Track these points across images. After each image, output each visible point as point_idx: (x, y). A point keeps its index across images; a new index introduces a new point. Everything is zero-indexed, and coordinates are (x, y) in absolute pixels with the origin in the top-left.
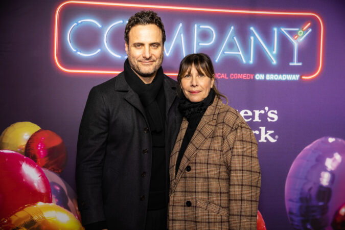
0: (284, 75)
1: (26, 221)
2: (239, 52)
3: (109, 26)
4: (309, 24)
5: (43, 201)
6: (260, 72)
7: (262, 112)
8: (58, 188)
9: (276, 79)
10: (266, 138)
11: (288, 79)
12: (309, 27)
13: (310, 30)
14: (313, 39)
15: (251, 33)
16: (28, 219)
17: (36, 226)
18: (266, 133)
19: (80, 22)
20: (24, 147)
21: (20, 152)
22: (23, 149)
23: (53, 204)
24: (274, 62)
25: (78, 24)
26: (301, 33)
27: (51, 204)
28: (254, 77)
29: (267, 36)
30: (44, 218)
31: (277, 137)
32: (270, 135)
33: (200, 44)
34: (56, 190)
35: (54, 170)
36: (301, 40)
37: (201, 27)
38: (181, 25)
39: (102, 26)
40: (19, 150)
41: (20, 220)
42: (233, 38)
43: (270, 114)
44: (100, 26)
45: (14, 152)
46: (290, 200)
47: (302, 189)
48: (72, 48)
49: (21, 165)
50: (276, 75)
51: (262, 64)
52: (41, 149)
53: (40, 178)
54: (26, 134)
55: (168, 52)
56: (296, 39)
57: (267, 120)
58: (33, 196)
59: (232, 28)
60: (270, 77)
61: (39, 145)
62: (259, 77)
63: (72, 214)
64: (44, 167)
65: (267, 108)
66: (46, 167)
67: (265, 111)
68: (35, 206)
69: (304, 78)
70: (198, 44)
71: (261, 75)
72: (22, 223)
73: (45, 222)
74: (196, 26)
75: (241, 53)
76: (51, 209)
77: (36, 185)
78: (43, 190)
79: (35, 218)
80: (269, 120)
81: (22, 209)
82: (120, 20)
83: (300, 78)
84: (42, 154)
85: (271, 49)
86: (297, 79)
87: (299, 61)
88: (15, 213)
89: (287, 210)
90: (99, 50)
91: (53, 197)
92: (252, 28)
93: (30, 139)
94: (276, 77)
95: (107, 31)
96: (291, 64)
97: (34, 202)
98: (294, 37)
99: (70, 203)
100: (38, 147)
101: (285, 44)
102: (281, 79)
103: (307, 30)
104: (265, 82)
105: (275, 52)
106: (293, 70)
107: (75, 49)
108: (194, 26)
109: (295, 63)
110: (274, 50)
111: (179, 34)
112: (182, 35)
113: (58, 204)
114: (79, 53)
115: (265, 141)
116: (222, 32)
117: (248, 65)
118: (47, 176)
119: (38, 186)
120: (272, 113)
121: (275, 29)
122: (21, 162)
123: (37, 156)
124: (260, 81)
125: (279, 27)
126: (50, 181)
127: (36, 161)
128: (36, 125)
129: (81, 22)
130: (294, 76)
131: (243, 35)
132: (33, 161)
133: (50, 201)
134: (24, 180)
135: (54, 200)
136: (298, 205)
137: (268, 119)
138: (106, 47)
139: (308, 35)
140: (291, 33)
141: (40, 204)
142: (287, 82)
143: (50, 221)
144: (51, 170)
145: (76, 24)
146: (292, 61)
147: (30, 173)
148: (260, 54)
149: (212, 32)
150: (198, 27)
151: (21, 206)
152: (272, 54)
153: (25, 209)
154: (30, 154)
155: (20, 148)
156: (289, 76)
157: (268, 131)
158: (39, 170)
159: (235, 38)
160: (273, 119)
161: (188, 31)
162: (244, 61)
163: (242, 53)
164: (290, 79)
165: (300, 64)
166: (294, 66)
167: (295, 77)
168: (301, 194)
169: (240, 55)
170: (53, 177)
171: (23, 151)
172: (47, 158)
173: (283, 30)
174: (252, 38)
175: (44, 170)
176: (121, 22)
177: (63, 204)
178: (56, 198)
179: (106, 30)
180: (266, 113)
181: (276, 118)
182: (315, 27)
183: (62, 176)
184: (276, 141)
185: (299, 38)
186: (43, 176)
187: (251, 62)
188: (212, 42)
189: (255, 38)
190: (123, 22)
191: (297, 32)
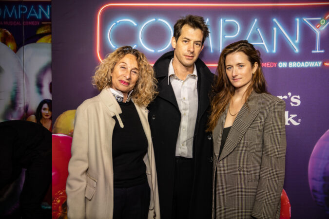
0: (306, 63)
2: (263, 42)
3: (144, 24)
6: (283, 61)
7: (286, 97)
10: (289, 122)
11: (310, 66)
15: (274, 24)
18: (289, 117)
19: (118, 22)
24: (297, 51)
25: (117, 23)
26: (323, 22)
28: (277, 65)
29: (290, 27)
31: (300, 120)
32: (293, 118)
33: (226, 37)
36: (323, 28)
37: (226, 21)
38: (208, 20)
39: (138, 25)
40: (70, 134)
42: (257, 30)
43: (293, 99)
44: (135, 24)
45: (66, 136)
46: (313, 179)
47: (325, 169)
48: (112, 45)
50: (299, 63)
51: (285, 53)
56: (318, 28)
57: (290, 105)
59: (256, 20)
60: (292, 65)
62: (282, 65)
65: (290, 94)
67: (288, 96)
69: (326, 64)
70: (224, 36)
71: (284, 63)
74: (221, 20)
75: (264, 43)
80: (292, 105)
82: (153, 18)
83: (323, 64)
85: (294, 39)
86: (320, 65)
87: (321, 49)
89: (311, 188)
90: (135, 46)
92: (275, 20)
94: (299, 65)
96: (313, 52)
98: (316, 26)
101: (307, 33)
102: (304, 66)
104: (287, 69)
105: (297, 41)
106: (316, 58)
107: (114, 46)
108: (220, 20)
109: (318, 51)
110: (296, 39)
115: (289, 124)
116: (246, 25)
117: (271, 54)
120: (295, 98)
121: (298, 20)
124: (283, 69)
125: (301, 17)
129: (120, 22)
130: (316, 63)
131: (267, 27)
136: (322, 183)
137: (291, 103)
138: (142, 43)
142: (309, 68)
145: (115, 24)
146: (314, 48)
148: (283, 43)
149: (237, 25)
150: (224, 21)
152: (295, 44)
155: (70, 132)
156: (312, 63)
157: (291, 115)
159: (258, 30)
160: (296, 103)
161: (214, 26)
162: (268, 51)
163: (266, 43)
164: (313, 66)
165: (322, 51)
166: (317, 53)
167: (318, 64)
168: (324, 173)
169: (263, 45)
173: (306, 20)
174: (275, 29)
176: (154, 20)
179: (141, 28)
180: (289, 99)
181: (299, 102)
184: (299, 124)
185: (321, 27)
187: (274, 51)
188: (237, 35)
189: (278, 28)
190: (156, 20)
191: (319, 21)
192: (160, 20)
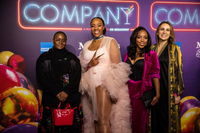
0: (122, 29)
1: (9, 94)
3: (43, 7)
4: (133, 6)
5: (17, 86)
6: (112, 28)
8: (23, 80)
9: (119, 30)
12: (133, 7)
13: (133, 9)
14: (135, 13)
15: (107, 10)
16: (11, 94)
17: (14, 97)
19: (29, 6)
20: (7, 62)
21: (5, 65)
22: (6, 63)
23: (21, 87)
24: (118, 23)
25: (29, 7)
26: (129, 10)
27: (20, 87)
28: (109, 30)
29: (115, 11)
30: (18, 93)
33: (85, 15)
34: (22, 81)
35: (21, 72)
36: (130, 13)
37: (85, 7)
38: (76, 7)
40: (5, 64)
41: (7, 94)
44: (39, 7)
45: (2, 65)
48: (26, 17)
49: (6, 71)
50: (119, 29)
51: (113, 24)
52: (15, 63)
53: (15, 76)
54: (7, 57)
55: (70, 19)
58: (12, 84)
59: (99, 8)
60: (116, 30)
61: (14, 61)
62: (111, 30)
63: (30, 91)
64: (16, 71)
66: (17, 71)
68: (13, 88)
69: (131, 30)
70: (84, 15)
72: (8, 95)
73: (18, 95)
74: (83, 7)
76: (20, 89)
77: (13, 79)
78: (16, 81)
79: (14, 93)
81: (8, 90)
82: (48, 5)
83: (130, 30)
84: (15, 65)
85: (117, 17)
87: (129, 23)
88: (4, 91)
90: (39, 19)
91: (21, 84)
92: (108, 8)
93: (9, 59)
95: (42, 10)
96: (125, 24)
97: (13, 86)
98: (126, 12)
99: (29, 86)
100: (13, 62)
101: (122, 15)
103: (132, 9)
104: (114, 32)
105: (118, 19)
106: (126, 27)
107: (28, 18)
109: (127, 23)
111: (75, 11)
112: (76, 11)
113: (23, 87)
114: (30, 20)
116: (94, 10)
118: (18, 75)
119: (14, 79)
121: (118, 8)
122: (6, 69)
123: (13, 66)
124: (112, 32)
125: (120, 7)
126: (19, 77)
127: (12, 69)
128: (12, 53)
131: (104, 11)
132: (11, 69)
133: (20, 86)
134: (8, 77)
135: (22, 85)
138: (42, 17)
139: (132, 11)
140: (125, 10)
141: (16, 87)
142: (123, 31)
143: (21, 94)
144: (19, 72)
146: (126, 22)
147: (10, 74)
148: (112, 20)
149: (90, 10)
150: (84, 8)
151: (7, 88)
152: (117, 20)
153: (9, 90)
154: (10, 65)
155: (5, 63)
156: (125, 29)
158: (14, 72)
159: (100, 12)
161: (79, 10)
162: (105, 23)
163: (104, 19)
165: (129, 24)
167: (127, 30)
170: (21, 75)
171: (7, 64)
172: (17, 67)
173: (122, 9)
174: (108, 12)
175: (16, 72)
176: (49, 5)
177: (26, 87)
178: (23, 84)
182: (136, 7)
183: (25, 75)
185: (128, 12)
186: (16, 75)
187: (108, 23)
188: (90, 15)
189: (109, 12)
190: (50, 6)
191: (128, 9)
192: (51, 5)
